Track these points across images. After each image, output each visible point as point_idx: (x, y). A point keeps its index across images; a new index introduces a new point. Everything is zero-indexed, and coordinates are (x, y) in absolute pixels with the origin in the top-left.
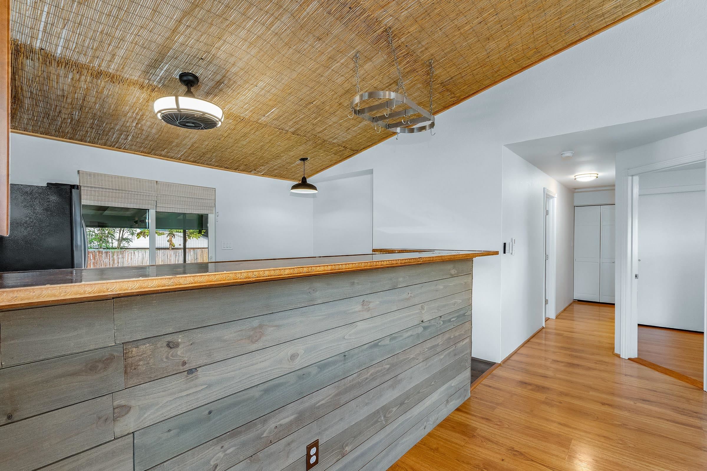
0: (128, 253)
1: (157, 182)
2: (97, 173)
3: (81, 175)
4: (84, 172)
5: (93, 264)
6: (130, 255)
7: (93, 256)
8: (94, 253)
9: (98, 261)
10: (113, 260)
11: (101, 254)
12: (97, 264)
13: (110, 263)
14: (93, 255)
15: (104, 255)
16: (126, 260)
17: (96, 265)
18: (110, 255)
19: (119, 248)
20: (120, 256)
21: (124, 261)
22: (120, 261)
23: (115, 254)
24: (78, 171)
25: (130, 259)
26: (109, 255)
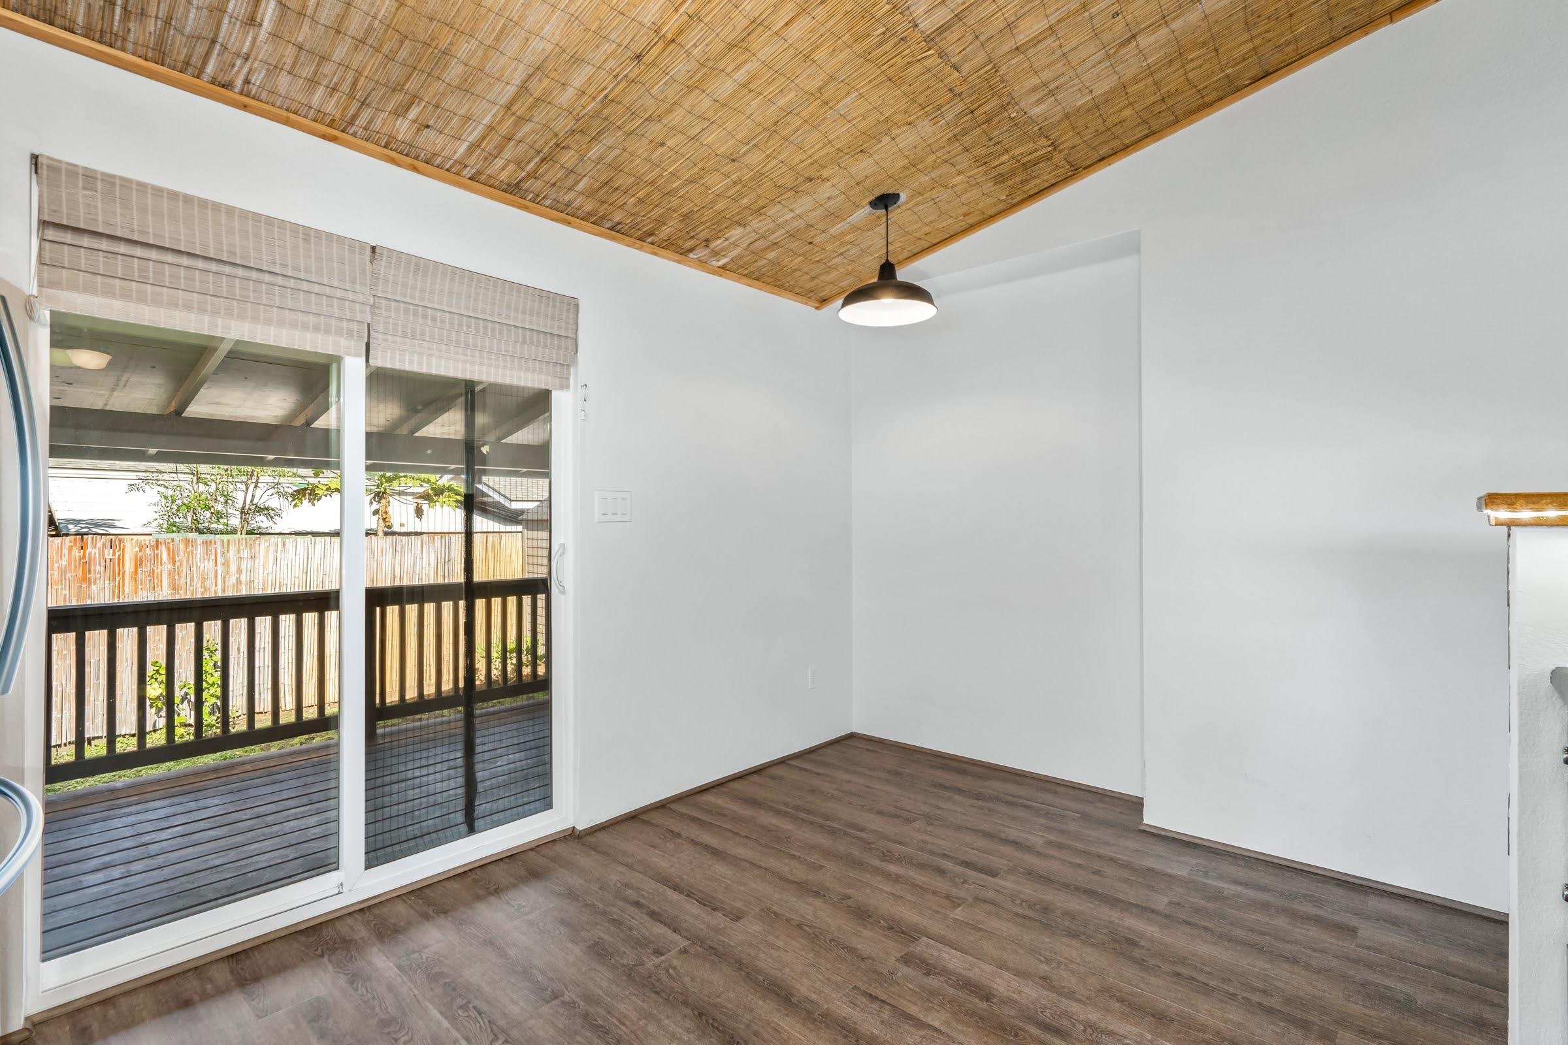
0: (267, 544)
1: (373, 249)
2: (121, 178)
3: (44, 171)
4: (55, 168)
5: (169, 574)
6: (272, 549)
7: (169, 554)
8: (171, 546)
9: (182, 566)
10: (227, 564)
11: (190, 548)
12: (178, 574)
13: (216, 572)
14: (169, 550)
15: (200, 550)
16: (261, 563)
17: (177, 577)
18: (216, 549)
19: (244, 532)
20: (245, 554)
21: (256, 566)
22: (243, 567)
23: (231, 547)
24: (35, 159)
25: (271, 562)
26: (213, 551)
